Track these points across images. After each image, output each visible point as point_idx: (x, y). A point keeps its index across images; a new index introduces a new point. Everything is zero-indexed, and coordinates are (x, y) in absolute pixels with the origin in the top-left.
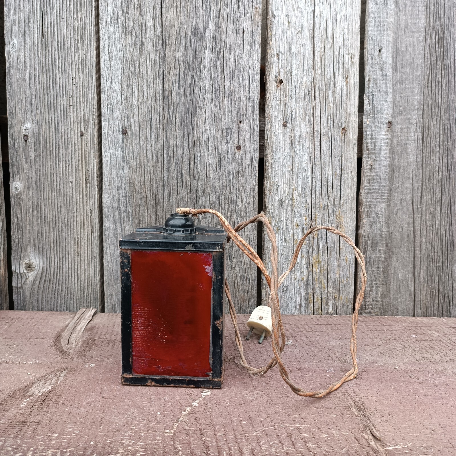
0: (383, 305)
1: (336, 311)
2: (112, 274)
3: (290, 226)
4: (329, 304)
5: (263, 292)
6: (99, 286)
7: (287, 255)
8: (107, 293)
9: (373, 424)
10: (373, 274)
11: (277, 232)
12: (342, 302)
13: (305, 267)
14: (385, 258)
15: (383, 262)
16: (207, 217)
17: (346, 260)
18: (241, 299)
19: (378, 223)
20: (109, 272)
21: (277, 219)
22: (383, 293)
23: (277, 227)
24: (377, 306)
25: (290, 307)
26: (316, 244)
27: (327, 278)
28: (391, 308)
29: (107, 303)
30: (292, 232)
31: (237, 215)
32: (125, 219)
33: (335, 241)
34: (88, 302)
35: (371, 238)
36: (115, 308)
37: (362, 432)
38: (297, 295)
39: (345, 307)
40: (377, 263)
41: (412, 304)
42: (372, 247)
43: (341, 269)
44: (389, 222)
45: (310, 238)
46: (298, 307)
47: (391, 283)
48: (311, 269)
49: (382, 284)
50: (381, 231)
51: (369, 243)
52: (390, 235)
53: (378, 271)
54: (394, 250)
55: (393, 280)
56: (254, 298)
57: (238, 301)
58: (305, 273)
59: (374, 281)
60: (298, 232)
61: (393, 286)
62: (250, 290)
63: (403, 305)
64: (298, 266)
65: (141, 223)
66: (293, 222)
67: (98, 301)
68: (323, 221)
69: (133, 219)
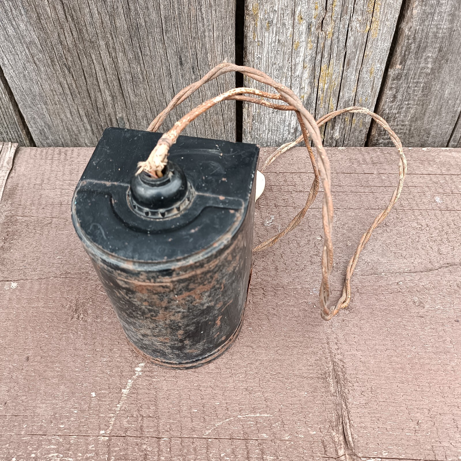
0: (410, 130)
1: (343, 135)
2: (24, 93)
3: (288, 21)
4: (336, 128)
5: (245, 111)
6: (11, 108)
7: (281, 65)
8: (27, 116)
9: (348, 412)
10: (407, 91)
11: (267, 29)
12: (353, 126)
13: (307, 81)
14: (432, 69)
15: (427, 74)
16: (150, 7)
17: (371, 73)
18: (214, 123)
19: (436, 15)
20: (18, 90)
21: (268, 8)
22: (415, 115)
23: (267, 21)
24: (402, 131)
25: (282, 130)
26: (327, 49)
27: (337, 96)
28: (420, 132)
29: (32, 127)
30: (291, 29)
31: (199, 3)
32: (14, 12)
33: (358, 43)
34: (5, 128)
35: (418, 40)
36: (45, 133)
37: (333, 430)
38: (293, 117)
39: (357, 131)
40: (417, 77)
41: (451, 128)
42: (417, 53)
43: (360, 84)
44: (457, 12)
45: (320, 39)
46: (292, 131)
47: (430, 102)
48: (316, 84)
49: (417, 104)
50: (437, 28)
51: (413, 48)
52: (450, 34)
53: (416, 87)
54: (450, 57)
55: (435, 99)
56: (231, 121)
57: (209, 125)
58: (307, 89)
59: (406, 101)
60: (301, 29)
61: (432, 106)
62: (226, 112)
63: (438, 129)
64: (296, 80)
65: (43, 17)
66: (293, 13)
67: (18, 126)
68: (345, 12)
69: (27, 12)
